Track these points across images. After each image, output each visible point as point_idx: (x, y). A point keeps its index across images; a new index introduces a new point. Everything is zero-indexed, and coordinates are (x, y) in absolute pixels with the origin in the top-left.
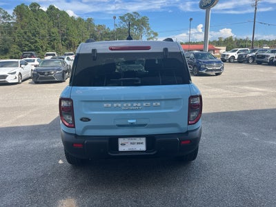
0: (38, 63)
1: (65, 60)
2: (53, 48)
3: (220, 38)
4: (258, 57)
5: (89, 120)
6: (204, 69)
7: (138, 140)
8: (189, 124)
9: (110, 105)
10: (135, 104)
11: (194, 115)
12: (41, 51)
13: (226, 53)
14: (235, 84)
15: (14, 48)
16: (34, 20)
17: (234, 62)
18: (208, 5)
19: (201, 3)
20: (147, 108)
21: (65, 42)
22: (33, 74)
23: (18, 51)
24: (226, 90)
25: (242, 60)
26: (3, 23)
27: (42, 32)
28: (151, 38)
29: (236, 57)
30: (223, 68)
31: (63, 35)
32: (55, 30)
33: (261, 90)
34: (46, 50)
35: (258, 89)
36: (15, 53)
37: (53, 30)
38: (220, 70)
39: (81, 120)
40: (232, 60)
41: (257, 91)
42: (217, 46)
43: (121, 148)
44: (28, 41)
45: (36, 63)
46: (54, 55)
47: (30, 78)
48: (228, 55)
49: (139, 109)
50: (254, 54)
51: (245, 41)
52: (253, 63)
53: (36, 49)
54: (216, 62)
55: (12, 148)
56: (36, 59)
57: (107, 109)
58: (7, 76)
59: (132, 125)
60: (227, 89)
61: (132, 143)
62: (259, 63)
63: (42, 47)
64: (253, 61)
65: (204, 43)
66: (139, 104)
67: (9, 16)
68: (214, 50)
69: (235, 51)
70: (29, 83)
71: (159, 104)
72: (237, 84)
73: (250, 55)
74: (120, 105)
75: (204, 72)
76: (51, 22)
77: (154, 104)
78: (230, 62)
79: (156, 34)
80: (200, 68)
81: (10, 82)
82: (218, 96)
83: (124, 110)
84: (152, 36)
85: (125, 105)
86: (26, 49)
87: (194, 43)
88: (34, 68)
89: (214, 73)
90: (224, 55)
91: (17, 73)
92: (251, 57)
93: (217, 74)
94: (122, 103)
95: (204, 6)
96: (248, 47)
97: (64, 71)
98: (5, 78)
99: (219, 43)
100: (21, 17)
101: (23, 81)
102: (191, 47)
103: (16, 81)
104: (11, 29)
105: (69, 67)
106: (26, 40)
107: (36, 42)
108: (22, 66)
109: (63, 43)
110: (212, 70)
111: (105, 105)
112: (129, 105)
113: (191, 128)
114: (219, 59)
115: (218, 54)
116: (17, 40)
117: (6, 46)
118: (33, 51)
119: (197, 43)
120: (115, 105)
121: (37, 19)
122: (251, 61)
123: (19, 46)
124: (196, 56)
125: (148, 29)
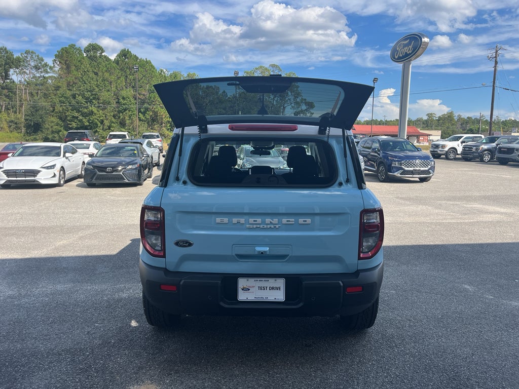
0: (95, 151)
1: (145, 146)
2: (123, 125)
3: (430, 115)
4: (500, 150)
5: (190, 245)
6: (398, 169)
7: (272, 282)
8: (360, 258)
9: (226, 220)
10: (268, 220)
11: (369, 242)
12: (100, 130)
13: (442, 143)
14: (454, 198)
15: (52, 122)
16: (92, 75)
17: (455, 159)
18: (406, 55)
19: (394, 51)
20: (288, 227)
21: (144, 113)
22: (86, 170)
23: (58, 128)
24: (436, 208)
25: (469, 156)
26: (34, 77)
27: (105, 95)
28: (302, 112)
29: (460, 150)
30: (433, 168)
31: (143, 102)
32: (128, 92)
33: (503, 210)
34: (109, 128)
35: (498, 209)
36: (53, 132)
37: (124, 93)
38: (427, 172)
39: (177, 244)
40: (452, 156)
41: (495, 213)
42: (423, 128)
43: (242, 296)
44: (78, 111)
45: (92, 150)
46: (123, 137)
47: (79, 177)
48: (443, 146)
49: (275, 229)
50: (494, 145)
51: (478, 121)
52: (491, 161)
53: (92, 126)
54: (420, 158)
55: (46, 296)
56: (92, 143)
57: (221, 226)
58: (39, 172)
59: (262, 256)
60: (440, 207)
61: (260, 288)
62: (503, 162)
63: (102, 122)
64: (492, 158)
65: (400, 122)
66: (275, 221)
67: (46, 65)
68: (418, 137)
69: (457, 139)
70: (78, 186)
71: (309, 221)
72: (460, 199)
73: (485, 147)
74: (242, 220)
75: (397, 174)
76: (123, 78)
77: (301, 221)
78: (447, 158)
79: (311, 105)
80: (389, 168)
81: (43, 182)
82: (422, 219)
83: (250, 229)
84: (304, 107)
85: (251, 220)
86: (74, 125)
87: (381, 123)
88: (87, 159)
89: (416, 177)
90: (437, 146)
91: (58, 167)
92: (488, 150)
93: (422, 180)
94: (247, 217)
95: (399, 58)
96: (483, 132)
97: (141, 166)
98: (35, 176)
99: (429, 123)
100: (68, 67)
101: (67, 181)
102: (376, 129)
103: (55, 181)
104: (47, 89)
105: (149, 160)
106: (74, 109)
107: (92, 113)
108: (67, 155)
109: (141, 116)
110: (412, 173)
111: (218, 220)
112: (259, 220)
113: (364, 264)
114: (428, 153)
115: (426, 144)
116: (58, 108)
117: (37, 119)
118: (86, 129)
119: (387, 123)
120: (235, 220)
121: (96, 74)
122: (487, 158)
123: (61, 118)
124: (384, 145)
125: (297, 95)
